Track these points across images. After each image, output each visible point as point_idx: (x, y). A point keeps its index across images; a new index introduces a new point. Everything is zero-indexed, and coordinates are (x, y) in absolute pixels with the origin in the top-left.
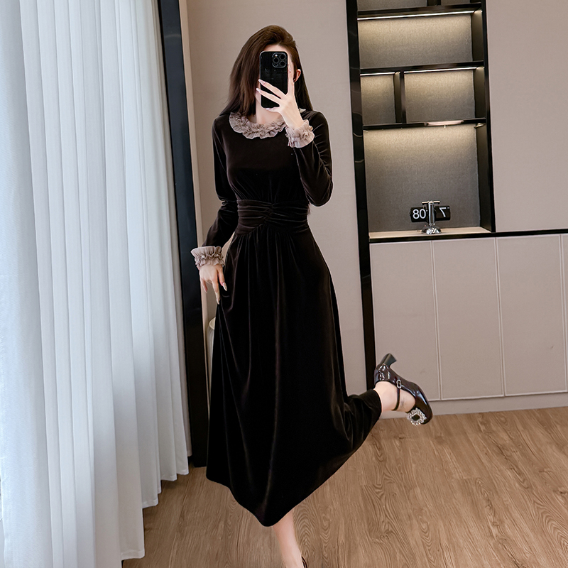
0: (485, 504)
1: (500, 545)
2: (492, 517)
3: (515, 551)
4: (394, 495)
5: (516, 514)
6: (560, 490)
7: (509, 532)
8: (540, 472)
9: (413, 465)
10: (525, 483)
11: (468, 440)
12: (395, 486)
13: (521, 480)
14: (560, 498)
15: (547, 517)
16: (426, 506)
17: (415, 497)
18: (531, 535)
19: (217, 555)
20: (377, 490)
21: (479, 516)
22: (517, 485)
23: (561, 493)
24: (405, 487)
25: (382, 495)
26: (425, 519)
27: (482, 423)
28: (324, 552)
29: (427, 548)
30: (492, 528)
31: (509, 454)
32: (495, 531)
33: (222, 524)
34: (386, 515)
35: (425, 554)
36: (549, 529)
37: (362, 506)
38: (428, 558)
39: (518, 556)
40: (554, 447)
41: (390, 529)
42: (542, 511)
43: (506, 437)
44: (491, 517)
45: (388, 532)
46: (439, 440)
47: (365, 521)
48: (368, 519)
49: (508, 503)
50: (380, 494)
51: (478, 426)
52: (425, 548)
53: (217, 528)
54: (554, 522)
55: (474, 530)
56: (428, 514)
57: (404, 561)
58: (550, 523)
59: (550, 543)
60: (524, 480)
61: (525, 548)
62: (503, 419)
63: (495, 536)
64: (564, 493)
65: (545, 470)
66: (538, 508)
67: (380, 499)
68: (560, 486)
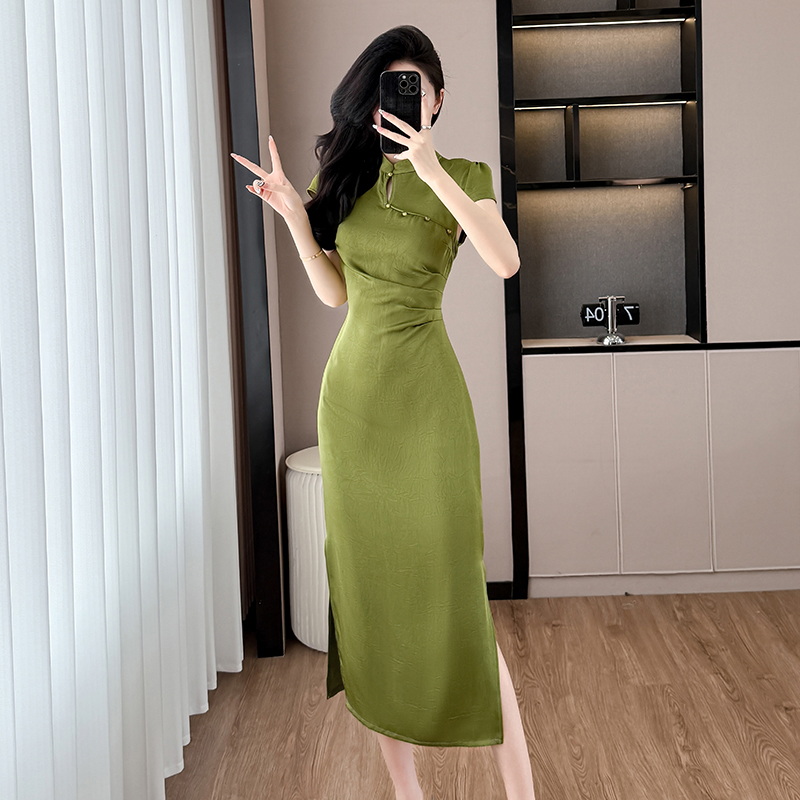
0: (673, 720)
1: (690, 778)
3: (712, 786)
4: (537, 704)
5: (718, 736)
6: (784, 704)
7: (706, 760)
8: (758, 678)
9: (569, 664)
10: (736, 693)
11: (658, 632)
12: (539, 691)
13: (730, 689)
14: (783, 716)
15: (762, 741)
16: (581, 722)
17: (566, 709)
18: (738, 766)
19: (283, 778)
21: (663, 738)
22: (723, 696)
23: (786, 709)
24: (553, 694)
26: (578, 740)
27: (678, 609)
29: (581, 780)
30: (680, 753)
31: (714, 652)
32: (685, 758)
35: (577, 788)
36: (765, 758)
38: (582, 793)
39: (715, 793)
40: (781, 645)
42: (756, 733)
43: (712, 629)
44: (681, 739)
46: (614, 630)
49: (707, 720)
51: (674, 612)
52: (577, 780)
54: (771, 749)
55: (654, 757)
56: (582, 733)
58: (766, 750)
59: (763, 777)
60: (734, 689)
61: (727, 783)
62: (710, 604)
63: (684, 765)
64: (791, 709)
65: (766, 677)
66: (750, 728)
68: (785, 700)
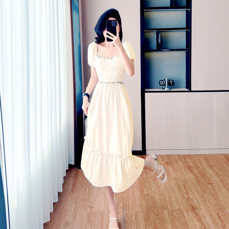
0: (182, 186)
1: (187, 201)
3: (192, 203)
4: (150, 182)
5: (194, 190)
6: (210, 183)
7: (191, 196)
8: (203, 176)
10: (198, 179)
11: (178, 164)
12: (151, 178)
13: (196, 179)
14: (210, 186)
15: (205, 192)
16: (161, 186)
17: (158, 182)
18: (199, 198)
19: (85, 199)
20: (144, 180)
21: (180, 190)
22: (195, 180)
23: (210, 184)
24: (154, 179)
25: (146, 181)
26: (161, 190)
27: (183, 158)
28: (124, 200)
29: (161, 200)
30: (184, 194)
31: (192, 169)
32: (185, 196)
33: (88, 189)
34: (147, 189)
35: (160, 203)
36: (205, 196)
37: (138, 185)
38: (161, 204)
39: (193, 205)
40: (209, 168)
41: (148, 193)
42: (203, 190)
43: (192, 164)
44: (184, 191)
45: (147, 194)
46: (167, 163)
47: (139, 190)
48: (140, 190)
49: (191, 186)
50: (145, 181)
51: (182, 159)
52: (160, 200)
53: (86, 190)
54: (207, 194)
55: (178, 195)
57: (152, 204)
58: (206, 194)
59: (205, 201)
60: (197, 179)
61: (196, 202)
62: (191, 157)
63: (185, 197)
64: (212, 184)
65: (205, 176)
66: (202, 188)
67: (145, 183)
68: (210, 182)
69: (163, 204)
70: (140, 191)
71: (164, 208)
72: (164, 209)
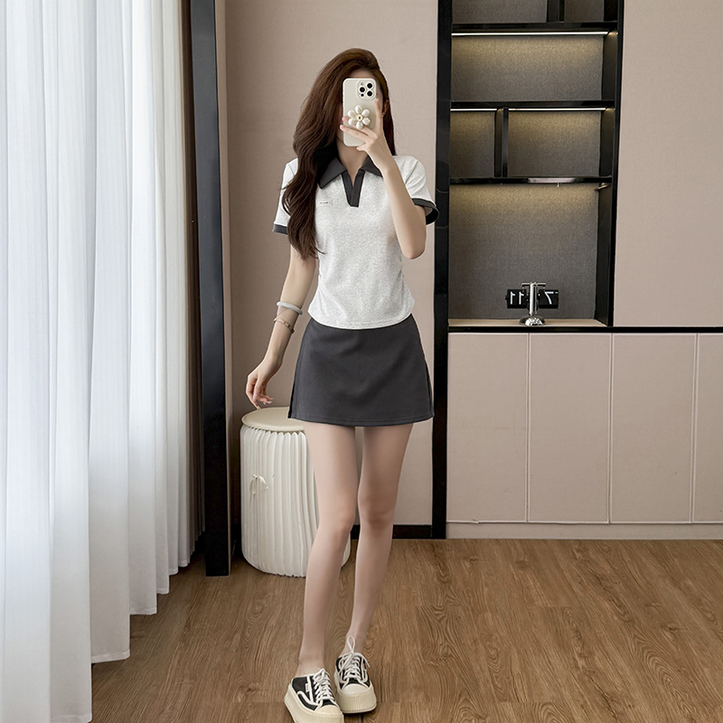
0: (572, 634)
2: (579, 648)
4: (458, 618)
5: (610, 647)
6: (669, 626)
7: (600, 663)
9: (486, 589)
11: (558, 567)
12: (460, 609)
14: (668, 634)
17: (484, 621)
20: (437, 612)
21: (563, 646)
22: (615, 618)
23: (671, 629)
24: (472, 611)
25: (443, 617)
27: (578, 551)
29: (494, 675)
30: (577, 659)
31: (609, 585)
32: (581, 663)
33: (238, 636)
34: (445, 638)
35: (490, 681)
37: (416, 627)
40: (667, 582)
41: (450, 652)
43: (607, 567)
45: (446, 655)
46: (522, 565)
47: (419, 643)
48: (422, 641)
49: (601, 635)
50: (440, 617)
53: (232, 639)
54: (657, 658)
55: (555, 660)
56: (499, 641)
57: (464, 686)
58: (652, 659)
60: (625, 613)
61: (617, 681)
62: (605, 548)
63: (581, 668)
64: (674, 630)
65: (653, 604)
66: (638, 643)
67: (440, 622)
68: (669, 623)
69: (499, 686)
70: (423, 646)
71: (504, 698)
72: (506, 701)
